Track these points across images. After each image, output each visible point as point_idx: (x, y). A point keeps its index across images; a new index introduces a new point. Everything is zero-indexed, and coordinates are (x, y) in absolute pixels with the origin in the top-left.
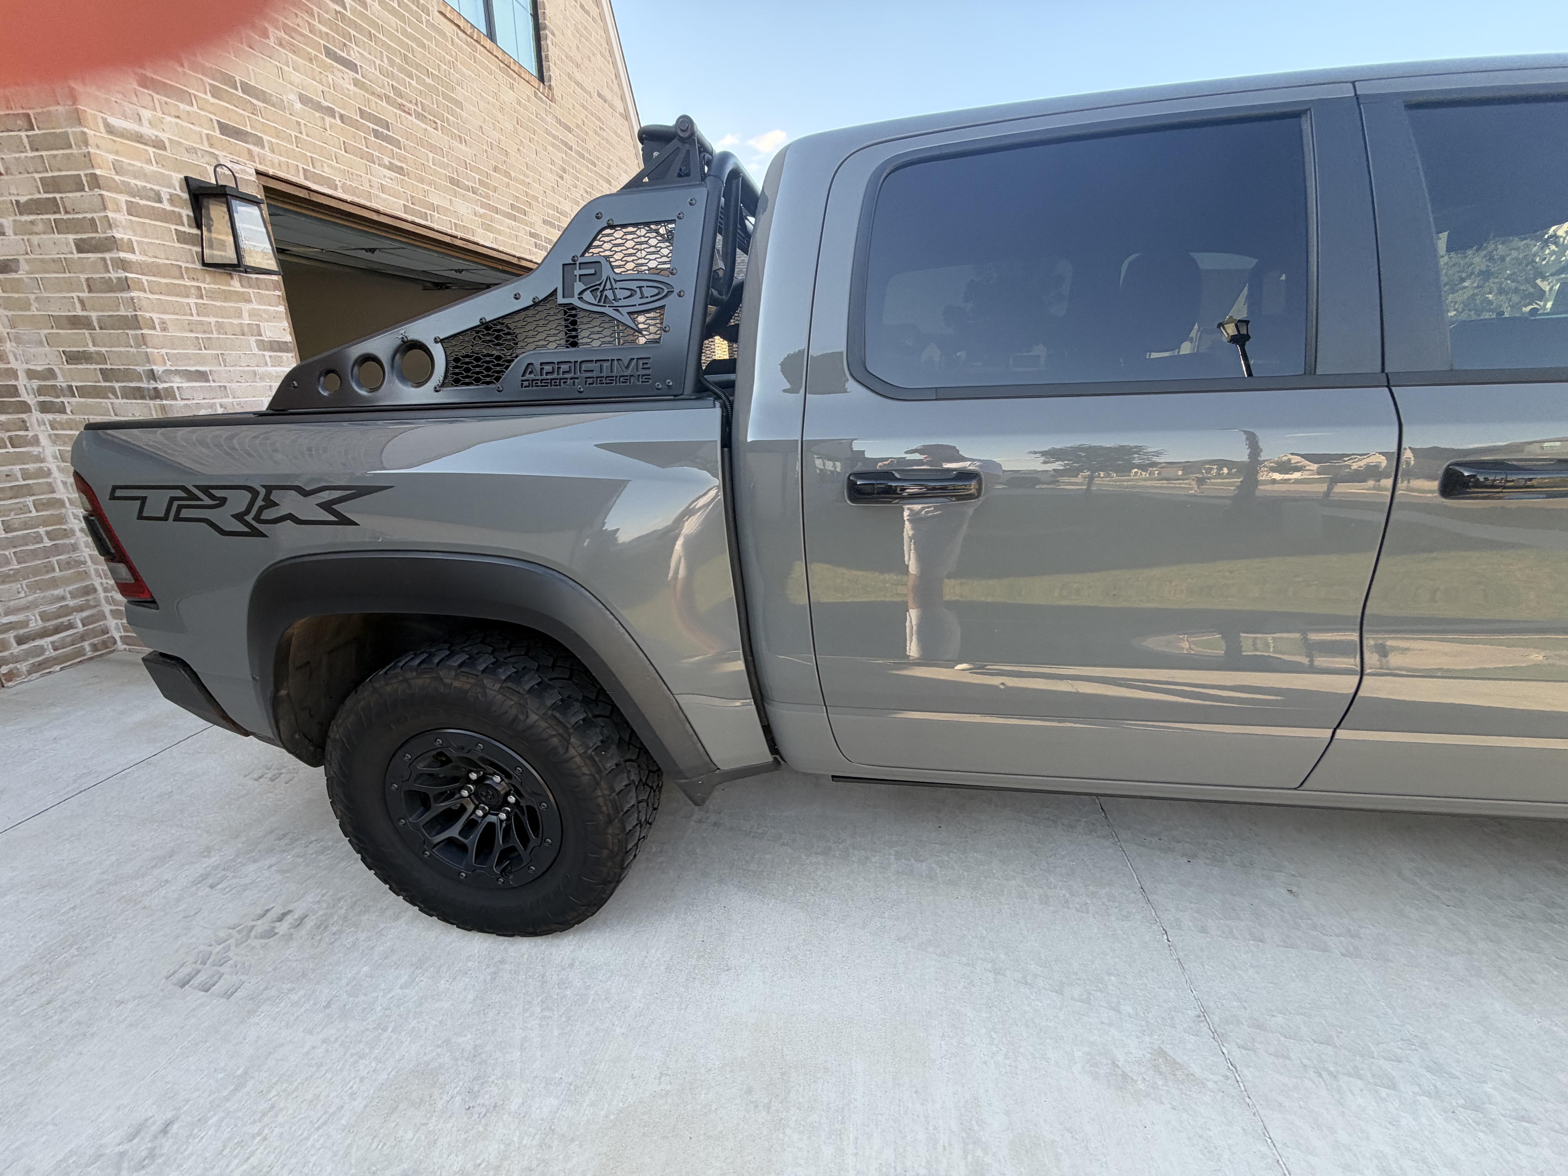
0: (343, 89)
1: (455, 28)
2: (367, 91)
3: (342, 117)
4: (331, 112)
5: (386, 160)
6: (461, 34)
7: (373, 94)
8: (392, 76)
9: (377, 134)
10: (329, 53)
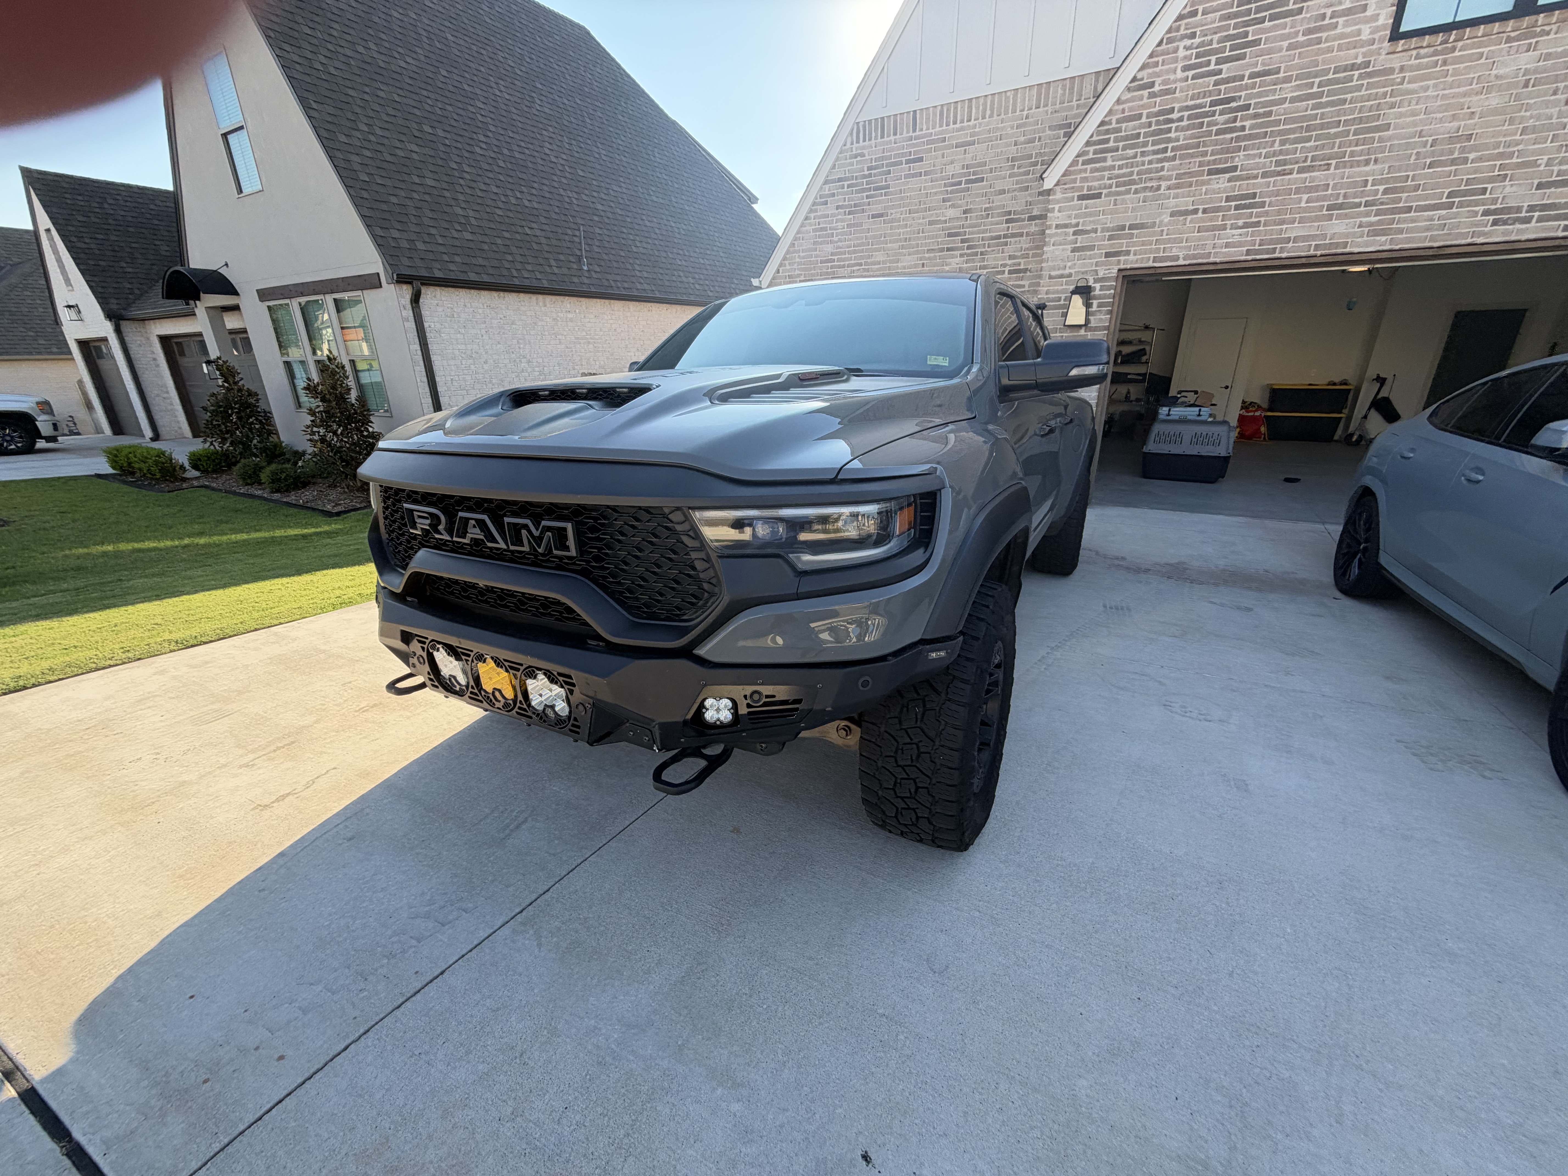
0: (1214, 190)
1: (1414, 53)
2: (1243, 180)
3: (1205, 211)
4: (1195, 211)
5: (1240, 223)
6: (1422, 51)
7: (1248, 178)
8: (1281, 152)
9: (1237, 208)
10: (1210, 172)
